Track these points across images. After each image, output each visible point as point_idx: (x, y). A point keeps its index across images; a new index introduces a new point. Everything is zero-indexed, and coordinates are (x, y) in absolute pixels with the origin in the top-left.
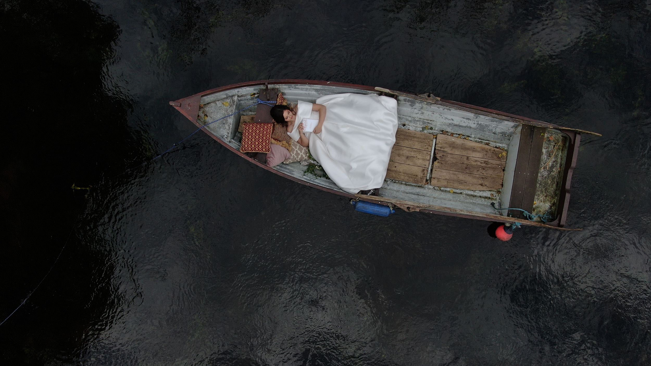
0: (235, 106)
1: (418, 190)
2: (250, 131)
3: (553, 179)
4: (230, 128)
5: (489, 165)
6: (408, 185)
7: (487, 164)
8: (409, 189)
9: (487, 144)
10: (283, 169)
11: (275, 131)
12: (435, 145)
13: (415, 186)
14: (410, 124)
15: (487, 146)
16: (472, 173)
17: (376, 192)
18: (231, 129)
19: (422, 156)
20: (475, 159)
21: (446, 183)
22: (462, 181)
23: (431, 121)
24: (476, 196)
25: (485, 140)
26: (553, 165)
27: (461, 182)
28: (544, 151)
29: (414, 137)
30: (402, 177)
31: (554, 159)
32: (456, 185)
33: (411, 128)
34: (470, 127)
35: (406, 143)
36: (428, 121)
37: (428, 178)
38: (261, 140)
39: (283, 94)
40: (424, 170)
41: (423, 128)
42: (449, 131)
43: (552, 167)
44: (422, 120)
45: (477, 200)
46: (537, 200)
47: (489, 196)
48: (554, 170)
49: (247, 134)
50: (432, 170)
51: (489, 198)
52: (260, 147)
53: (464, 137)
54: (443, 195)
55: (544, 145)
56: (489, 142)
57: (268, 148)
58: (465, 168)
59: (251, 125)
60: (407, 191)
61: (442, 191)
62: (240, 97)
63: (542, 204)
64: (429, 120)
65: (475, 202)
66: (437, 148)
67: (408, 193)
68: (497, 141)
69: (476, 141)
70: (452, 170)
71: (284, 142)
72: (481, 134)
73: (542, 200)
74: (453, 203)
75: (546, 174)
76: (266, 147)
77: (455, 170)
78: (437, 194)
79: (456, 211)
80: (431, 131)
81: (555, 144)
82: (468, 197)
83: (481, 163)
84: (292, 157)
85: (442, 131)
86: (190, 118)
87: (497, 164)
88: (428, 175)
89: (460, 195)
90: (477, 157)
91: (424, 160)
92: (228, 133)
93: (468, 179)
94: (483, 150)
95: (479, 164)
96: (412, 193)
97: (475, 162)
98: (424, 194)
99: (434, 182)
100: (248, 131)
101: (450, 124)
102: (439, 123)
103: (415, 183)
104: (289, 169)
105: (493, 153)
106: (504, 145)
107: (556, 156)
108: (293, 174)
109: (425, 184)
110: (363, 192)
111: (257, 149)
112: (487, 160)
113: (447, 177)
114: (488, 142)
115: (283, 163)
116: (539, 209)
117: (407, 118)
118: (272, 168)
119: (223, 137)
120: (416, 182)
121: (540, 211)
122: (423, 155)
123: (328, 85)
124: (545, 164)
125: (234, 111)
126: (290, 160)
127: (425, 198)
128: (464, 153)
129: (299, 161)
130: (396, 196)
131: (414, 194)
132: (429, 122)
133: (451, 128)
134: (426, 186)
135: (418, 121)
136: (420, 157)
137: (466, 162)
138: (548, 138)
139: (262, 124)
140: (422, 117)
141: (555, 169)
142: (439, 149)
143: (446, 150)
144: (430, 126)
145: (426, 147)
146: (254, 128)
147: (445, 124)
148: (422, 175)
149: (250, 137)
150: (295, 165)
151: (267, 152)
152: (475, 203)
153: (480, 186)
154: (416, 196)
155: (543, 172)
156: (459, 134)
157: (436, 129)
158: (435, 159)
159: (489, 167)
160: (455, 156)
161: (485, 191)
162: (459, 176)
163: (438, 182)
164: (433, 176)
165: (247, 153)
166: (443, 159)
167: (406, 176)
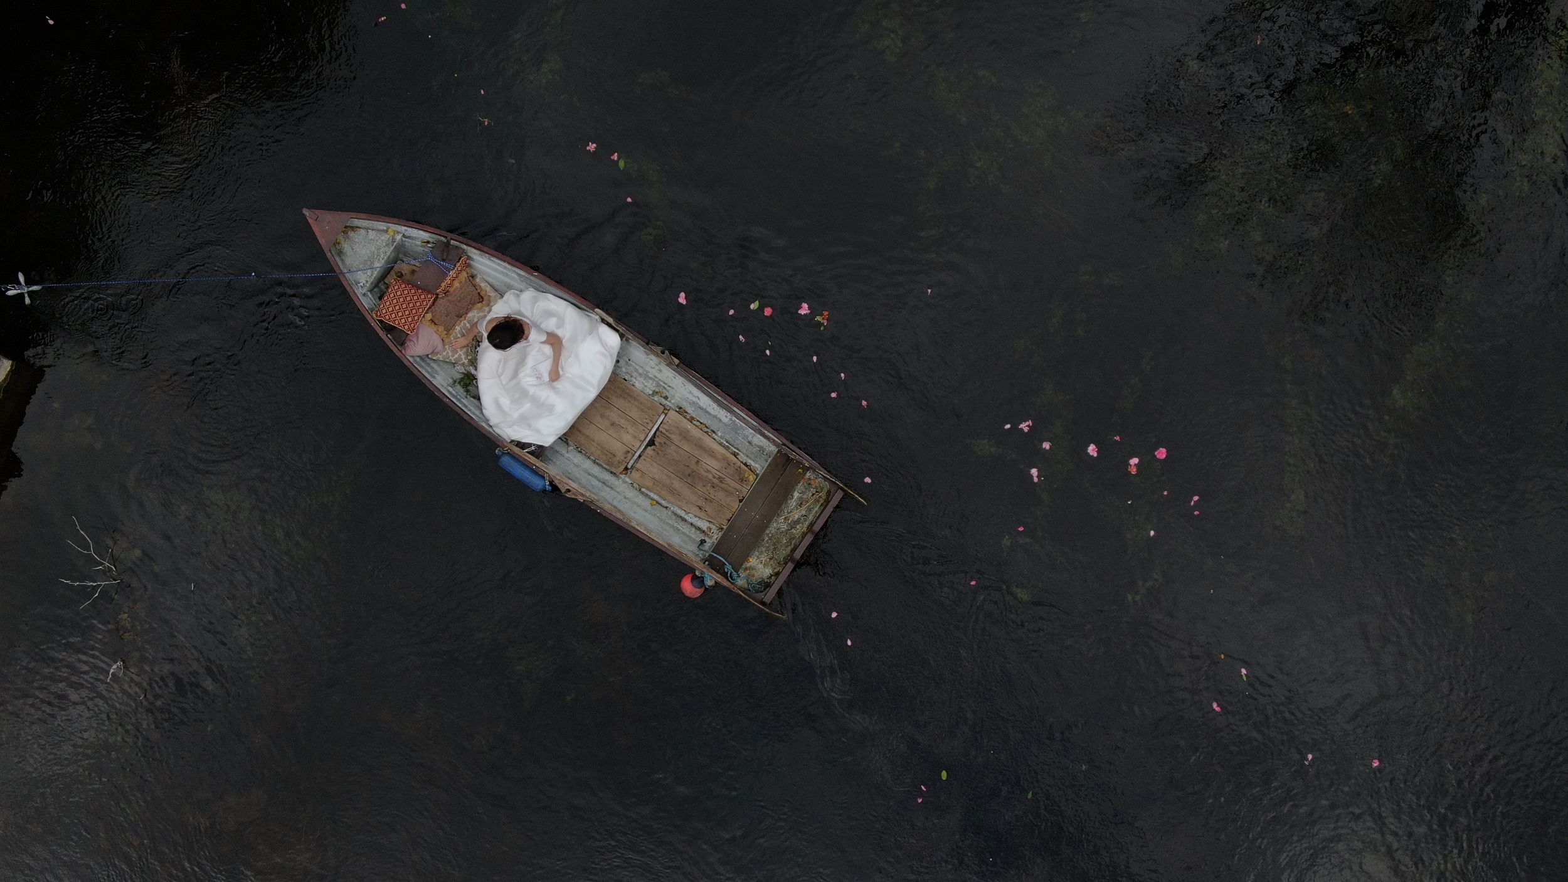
0: (392, 248)
1: (608, 477)
2: (399, 293)
3: (791, 539)
4: (372, 275)
5: (723, 485)
6: (598, 464)
7: (721, 482)
8: (596, 470)
9: (735, 455)
11: (433, 307)
12: (661, 423)
13: (606, 469)
14: (639, 378)
15: (732, 457)
16: (694, 485)
18: (373, 278)
19: (634, 431)
20: (708, 467)
21: (651, 484)
22: (675, 490)
23: (669, 386)
24: (686, 521)
25: (735, 448)
26: (799, 519)
27: (672, 491)
28: (796, 495)
29: (635, 399)
30: (593, 449)
31: (804, 512)
32: (664, 493)
33: (637, 384)
34: (720, 420)
35: (620, 403)
36: (664, 385)
37: (629, 467)
38: (407, 313)
39: (469, 258)
40: (629, 452)
41: (654, 391)
42: (689, 412)
43: (797, 522)
44: (656, 380)
45: (684, 527)
46: (756, 558)
47: (705, 528)
48: (798, 527)
49: (392, 295)
50: (640, 456)
51: (704, 532)
52: (403, 321)
53: (706, 430)
54: (640, 499)
56: (739, 453)
57: (414, 327)
58: (687, 474)
59: (403, 286)
60: (592, 472)
61: (643, 493)
62: (406, 238)
63: (761, 566)
64: (666, 384)
65: (680, 528)
66: (661, 429)
67: (590, 475)
68: (750, 455)
69: (721, 444)
70: (668, 468)
72: (731, 435)
73: (763, 561)
74: (648, 515)
75: (784, 527)
76: (410, 324)
77: (673, 471)
78: (631, 494)
80: (664, 401)
81: (817, 492)
82: (674, 517)
83: (714, 477)
84: (445, 353)
85: (681, 408)
86: (322, 241)
87: (735, 489)
88: (632, 462)
89: (664, 509)
90: (711, 465)
91: (635, 437)
92: (367, 281)
93: (686, 492)
94: (724, 459)
95: (710, 477)
96: (596, 478)
97: (705, 471)
98: (612, 486)
99: (635, 475)
100: (396, 292)
101: (694, 403)
102: (678, 395)
103: (608, 465)
104: (432, 368)
105: (737, 469)
106: (757, 465)
107: (809, 510)
108: (434, 377)
109: (621, 473)
110: (522, 445)
111: (397, 322)
112: (725, 477)
113: (657, 477)
114: (737, 451)
116: (753, 572)
117: (637, 367)
118: (408, 357)
119: (357, 283)
120: (610, 464)
121: (753, 576)
122: (636, 430)
123: (535, 276)
124: (789, 513)
125: (388, 254)
126: (440, 356)
127: (613, 492)
128: (697, 453)
129: (453, 362)
130: (570, 471)
131: (599, 480)
132: (666, 386)
133: (693, 409)
134: (623, 476)
135: (651, 378)
136: (631, 430)
137: (693, 466)
138: (810, 479)
139: (420, 291)
140: (658, 375)
141: (800, 527)
142: (664, 431)
143: (672, 436)
144: (666, 393)
145: (647, 421)
146: (406, 292)
147: (687, 400)
148: (622, 458)
149: (395, 301)
150: (445, 366)
151: (409, 332)
152: (679, 530)
153: (697, 509)
154: (600, 485)
155: (779, 524)
156: (701, 423)
157: (673, 401)
158: (651, 443)
159: (722, 488)
160: (682, 452)
161: (703, 519)
162: (674, 481)
163: (640, 477)
164: (638, 466)
165: (381, 321)
166: (663, 449)
167: (599, 450)
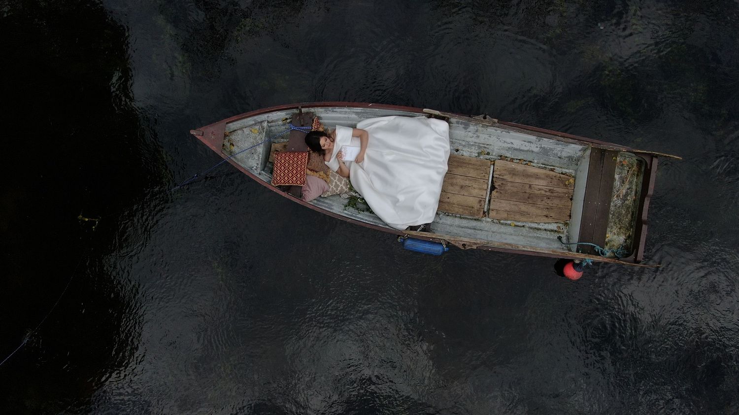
0: (264, 134)
1: (474, 224)
2: (283, 161)
3: (628, 208)
5: (555, 194)
6: (463, 218)
7: (552, 192)
8: (464, 223)
9: (552, 170)
10: (320, 204)
11: (310, 161)
12: (493, 172)
13: (471, 219)
14: (464, 149)
15: (552, 173)
16: (535, 203)
17: (427, 228)
18: (260, 159)
19: (478, 185)
20: (540, 187)
21: (506, 215)
22: (524, 212)
23: (487, 145)
24: (540, 229)
25: (550, 166)
27: (522, 214)
28: (617, 177)
29: (469, 164)
30: (456, 209)
31: (628, 186)
32: (517, 217)
33: (465, 154)
34: (532, 151)
35: (460, 171)
37: (486, 210)
38: (295, 172)
39: (319, 118)
40: (481, 201)
41: (478, 153)
42: (508, 156)
43: (627, 194)
44: (477, 144)
45: (542, 234)
46: (609, 232)
47: (555, 229)
48: (628, 198)
49: (279, 165)
50: (489, 201)
51: (556, 231)
52: (294, 179)
53: (525, 162)
54: (503, 229)
55: (617, 170)
56: (554, 168)
57: (304, 179)
58: (527, 198)
59: (283, 155)
60: (462, 225)
61: (502, 224)
62: (270, 123)
63: (615, 237)
64: (485, 144)
65: (539, 235)
66: (495, 176)
67: (463, 227)
68: (563, 166)
69: (539, 167)
70: (512, 200)
71: (322, 173)
72: (544, 159)
73: (616, 233)
74: (515, 237)
75: (619, 203)
76: (300, 179)
77: (516, 200)
78: (496, 228)
79: (518, 247)
80: (488, 157)
81: (629, 168)
82: (532, 230)
83: (546, 191)
84: (331, 190)
85: (501, 156)
86: (214, 148)
87: (563, 193)
88: (486, 206)
89: (522, 228)
90: (540, 185)
91: (480, 189)
92: (258, 164)
93: (532, 210)
94: (547, 177)
95: (543, 192)
96: (467, 228)
97: (539, 191)
98: (481, 228)
99: (492, 214)
100: (281, 161)
101: (509, 148)
102: (496, 148)
103: (471, 216)
104: (327, 203)
105: (559, 180)
106: (571, 171)
107: (631, 183)
108: (331, 209)
109: (482, 217)
110: (412, 228)
111: (290, 182)
112: (552, 188)
113: (507, 209)
114: (552, 167)
115: (320, 196)
116: (612, 243)
117: (461, 142)
118: (309, 202)
119: (251, 168)
120: (472, 214)
121: (614, 246)
123: (370, 107)
124: (618, 192)
125: (263, 139)
126: (329, 193)
127: (483, 232)
128: (526, 181)
129: (339, 193)
130: (449, 231)
131: (470, 228)
132: (485, 146)
133: (510, 153)
134: (484, 219)
135: (472, 145)
136: (475, 186)
137: (528, 190)
138: (621, 162)
139: (296, 154)
140: (477, 141)
141: (630, 197)
142: (498, 176)
143: (505, 177)
144: (487, 151)
145: (483, 175)
146: (287, 158)
147: (503, 148)
148: (479, 207)
149: (283, 168)
150: (334, 198)
151: (302, 185)
152: (540, 237)
153: (545, 218)
154: (473, 231)
155: (616, 201)
156: (520, 160)
157: (494, 154)
158: (493, 188)
159: (555, 196)
160: (517, 184)
161: (551, 223)
162: (521, 207)
163: (497, 214)
164: (491, 207)
165: (280, 187)
166: (503, 188)
167: (460, 208)
